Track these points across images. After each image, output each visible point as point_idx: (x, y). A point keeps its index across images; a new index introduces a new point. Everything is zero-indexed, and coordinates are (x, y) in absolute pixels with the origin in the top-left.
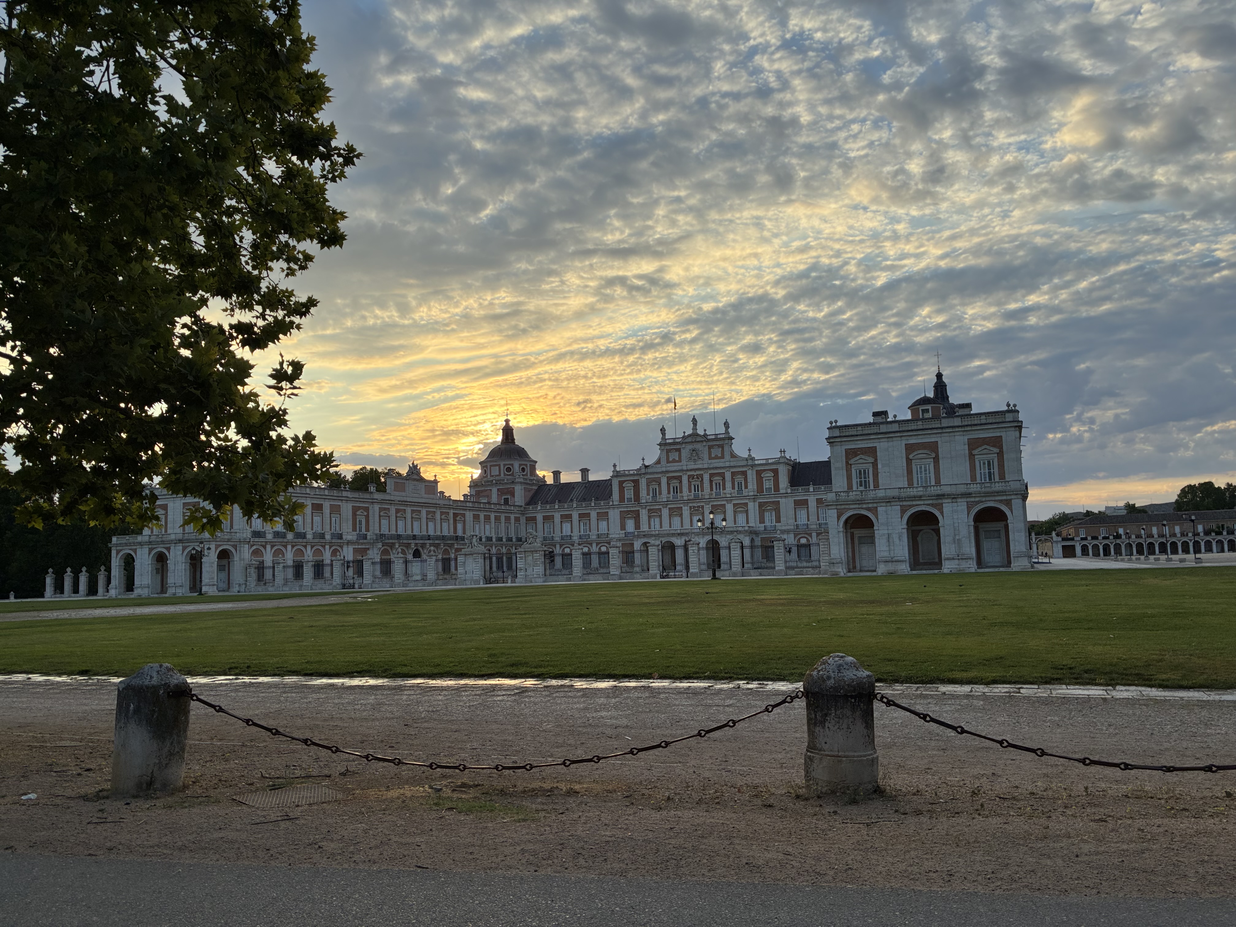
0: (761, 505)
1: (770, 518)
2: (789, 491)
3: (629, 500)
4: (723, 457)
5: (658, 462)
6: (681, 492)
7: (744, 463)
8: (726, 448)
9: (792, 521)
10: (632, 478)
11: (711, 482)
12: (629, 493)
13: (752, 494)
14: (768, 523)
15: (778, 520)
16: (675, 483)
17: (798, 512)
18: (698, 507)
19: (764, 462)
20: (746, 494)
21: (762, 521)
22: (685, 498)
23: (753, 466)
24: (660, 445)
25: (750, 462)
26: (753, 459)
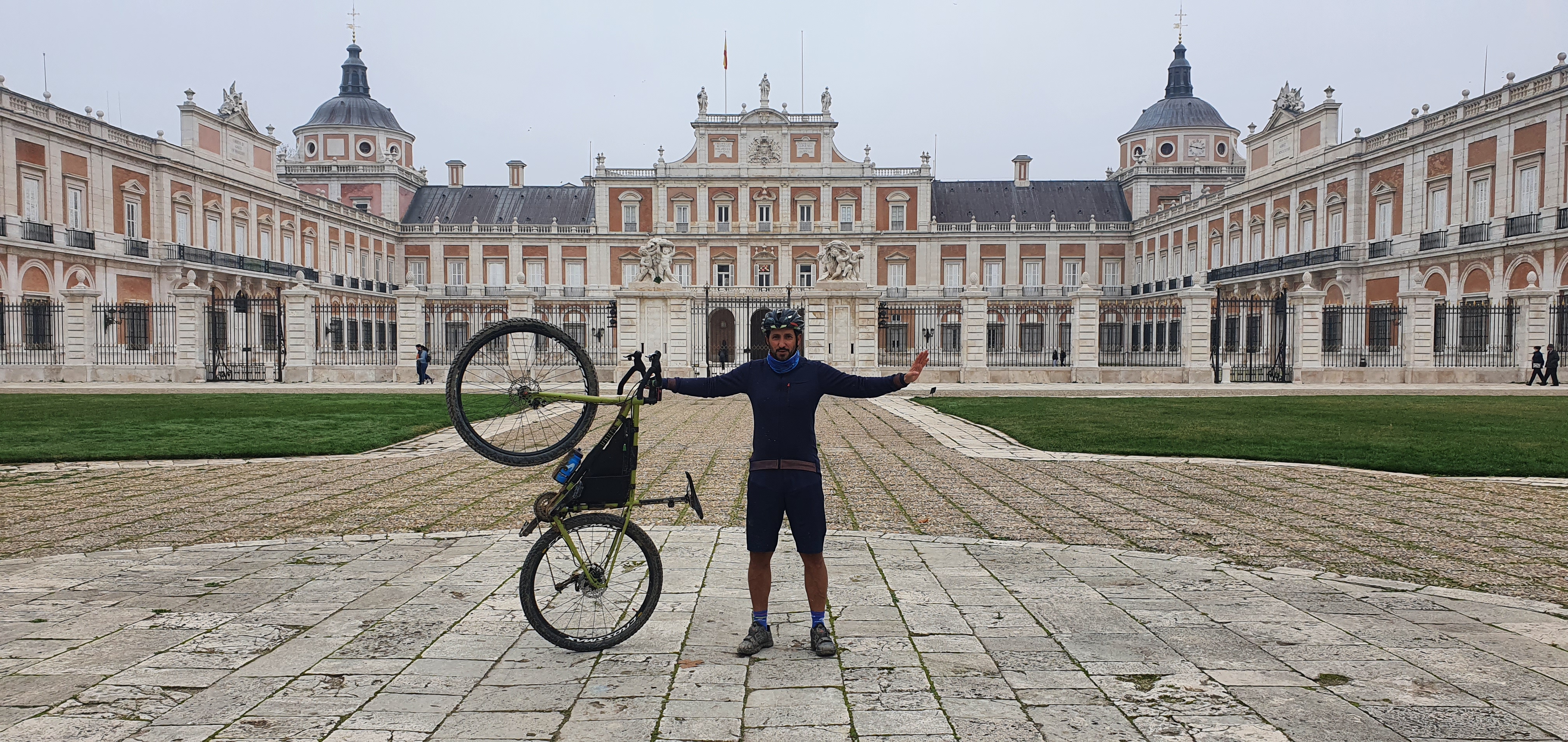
0: (882, 251)
1: (897, 275)
2: (934, 229)
3: (631, 225)
4: (817, 158)
5: (692, 158)
6: (735, 218)
7: (857, 173)
8: (824, 143)
9: (935, 284)
10: (638, 185)
11: (794, 202)
12: (631, 215)
13: (868, 230)
14: (891, 284)
15: (911, 279)
16: (723, 200)
17: (947, 268)
18: (768, 248)
19: (891, 174)
20: (858, 231)
21: (882, 279)
22: (744, 231)
23: (873, 179)
24: (695, 125)
25: (868, 173)
26: (872, 167)
